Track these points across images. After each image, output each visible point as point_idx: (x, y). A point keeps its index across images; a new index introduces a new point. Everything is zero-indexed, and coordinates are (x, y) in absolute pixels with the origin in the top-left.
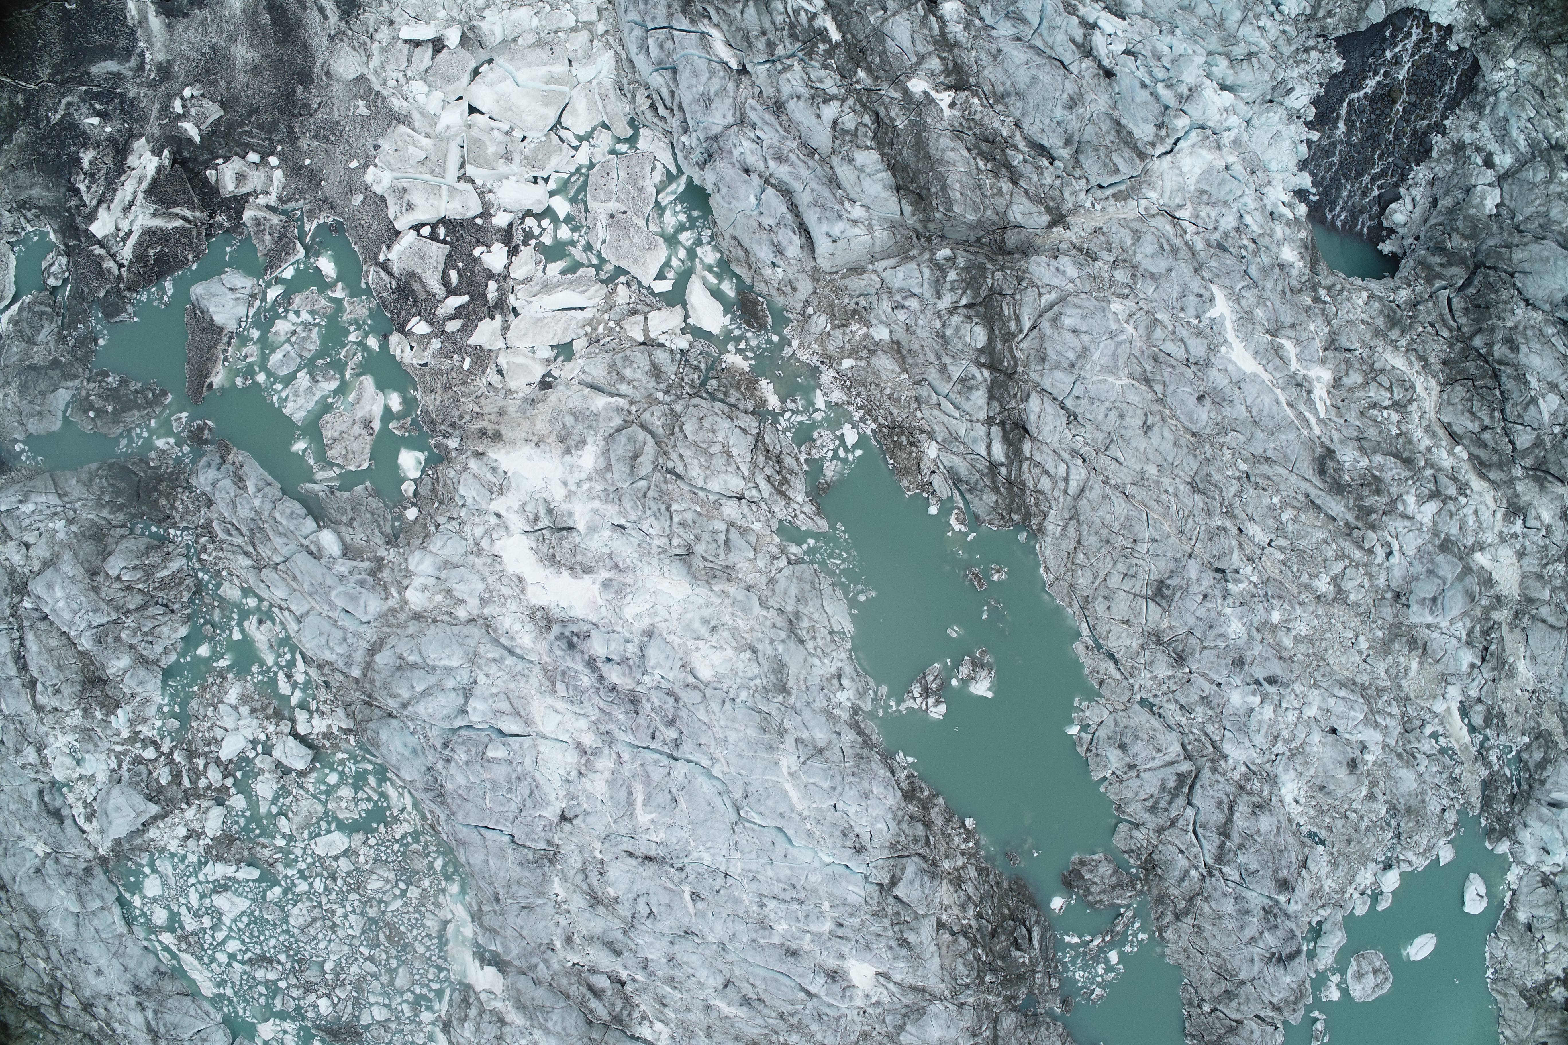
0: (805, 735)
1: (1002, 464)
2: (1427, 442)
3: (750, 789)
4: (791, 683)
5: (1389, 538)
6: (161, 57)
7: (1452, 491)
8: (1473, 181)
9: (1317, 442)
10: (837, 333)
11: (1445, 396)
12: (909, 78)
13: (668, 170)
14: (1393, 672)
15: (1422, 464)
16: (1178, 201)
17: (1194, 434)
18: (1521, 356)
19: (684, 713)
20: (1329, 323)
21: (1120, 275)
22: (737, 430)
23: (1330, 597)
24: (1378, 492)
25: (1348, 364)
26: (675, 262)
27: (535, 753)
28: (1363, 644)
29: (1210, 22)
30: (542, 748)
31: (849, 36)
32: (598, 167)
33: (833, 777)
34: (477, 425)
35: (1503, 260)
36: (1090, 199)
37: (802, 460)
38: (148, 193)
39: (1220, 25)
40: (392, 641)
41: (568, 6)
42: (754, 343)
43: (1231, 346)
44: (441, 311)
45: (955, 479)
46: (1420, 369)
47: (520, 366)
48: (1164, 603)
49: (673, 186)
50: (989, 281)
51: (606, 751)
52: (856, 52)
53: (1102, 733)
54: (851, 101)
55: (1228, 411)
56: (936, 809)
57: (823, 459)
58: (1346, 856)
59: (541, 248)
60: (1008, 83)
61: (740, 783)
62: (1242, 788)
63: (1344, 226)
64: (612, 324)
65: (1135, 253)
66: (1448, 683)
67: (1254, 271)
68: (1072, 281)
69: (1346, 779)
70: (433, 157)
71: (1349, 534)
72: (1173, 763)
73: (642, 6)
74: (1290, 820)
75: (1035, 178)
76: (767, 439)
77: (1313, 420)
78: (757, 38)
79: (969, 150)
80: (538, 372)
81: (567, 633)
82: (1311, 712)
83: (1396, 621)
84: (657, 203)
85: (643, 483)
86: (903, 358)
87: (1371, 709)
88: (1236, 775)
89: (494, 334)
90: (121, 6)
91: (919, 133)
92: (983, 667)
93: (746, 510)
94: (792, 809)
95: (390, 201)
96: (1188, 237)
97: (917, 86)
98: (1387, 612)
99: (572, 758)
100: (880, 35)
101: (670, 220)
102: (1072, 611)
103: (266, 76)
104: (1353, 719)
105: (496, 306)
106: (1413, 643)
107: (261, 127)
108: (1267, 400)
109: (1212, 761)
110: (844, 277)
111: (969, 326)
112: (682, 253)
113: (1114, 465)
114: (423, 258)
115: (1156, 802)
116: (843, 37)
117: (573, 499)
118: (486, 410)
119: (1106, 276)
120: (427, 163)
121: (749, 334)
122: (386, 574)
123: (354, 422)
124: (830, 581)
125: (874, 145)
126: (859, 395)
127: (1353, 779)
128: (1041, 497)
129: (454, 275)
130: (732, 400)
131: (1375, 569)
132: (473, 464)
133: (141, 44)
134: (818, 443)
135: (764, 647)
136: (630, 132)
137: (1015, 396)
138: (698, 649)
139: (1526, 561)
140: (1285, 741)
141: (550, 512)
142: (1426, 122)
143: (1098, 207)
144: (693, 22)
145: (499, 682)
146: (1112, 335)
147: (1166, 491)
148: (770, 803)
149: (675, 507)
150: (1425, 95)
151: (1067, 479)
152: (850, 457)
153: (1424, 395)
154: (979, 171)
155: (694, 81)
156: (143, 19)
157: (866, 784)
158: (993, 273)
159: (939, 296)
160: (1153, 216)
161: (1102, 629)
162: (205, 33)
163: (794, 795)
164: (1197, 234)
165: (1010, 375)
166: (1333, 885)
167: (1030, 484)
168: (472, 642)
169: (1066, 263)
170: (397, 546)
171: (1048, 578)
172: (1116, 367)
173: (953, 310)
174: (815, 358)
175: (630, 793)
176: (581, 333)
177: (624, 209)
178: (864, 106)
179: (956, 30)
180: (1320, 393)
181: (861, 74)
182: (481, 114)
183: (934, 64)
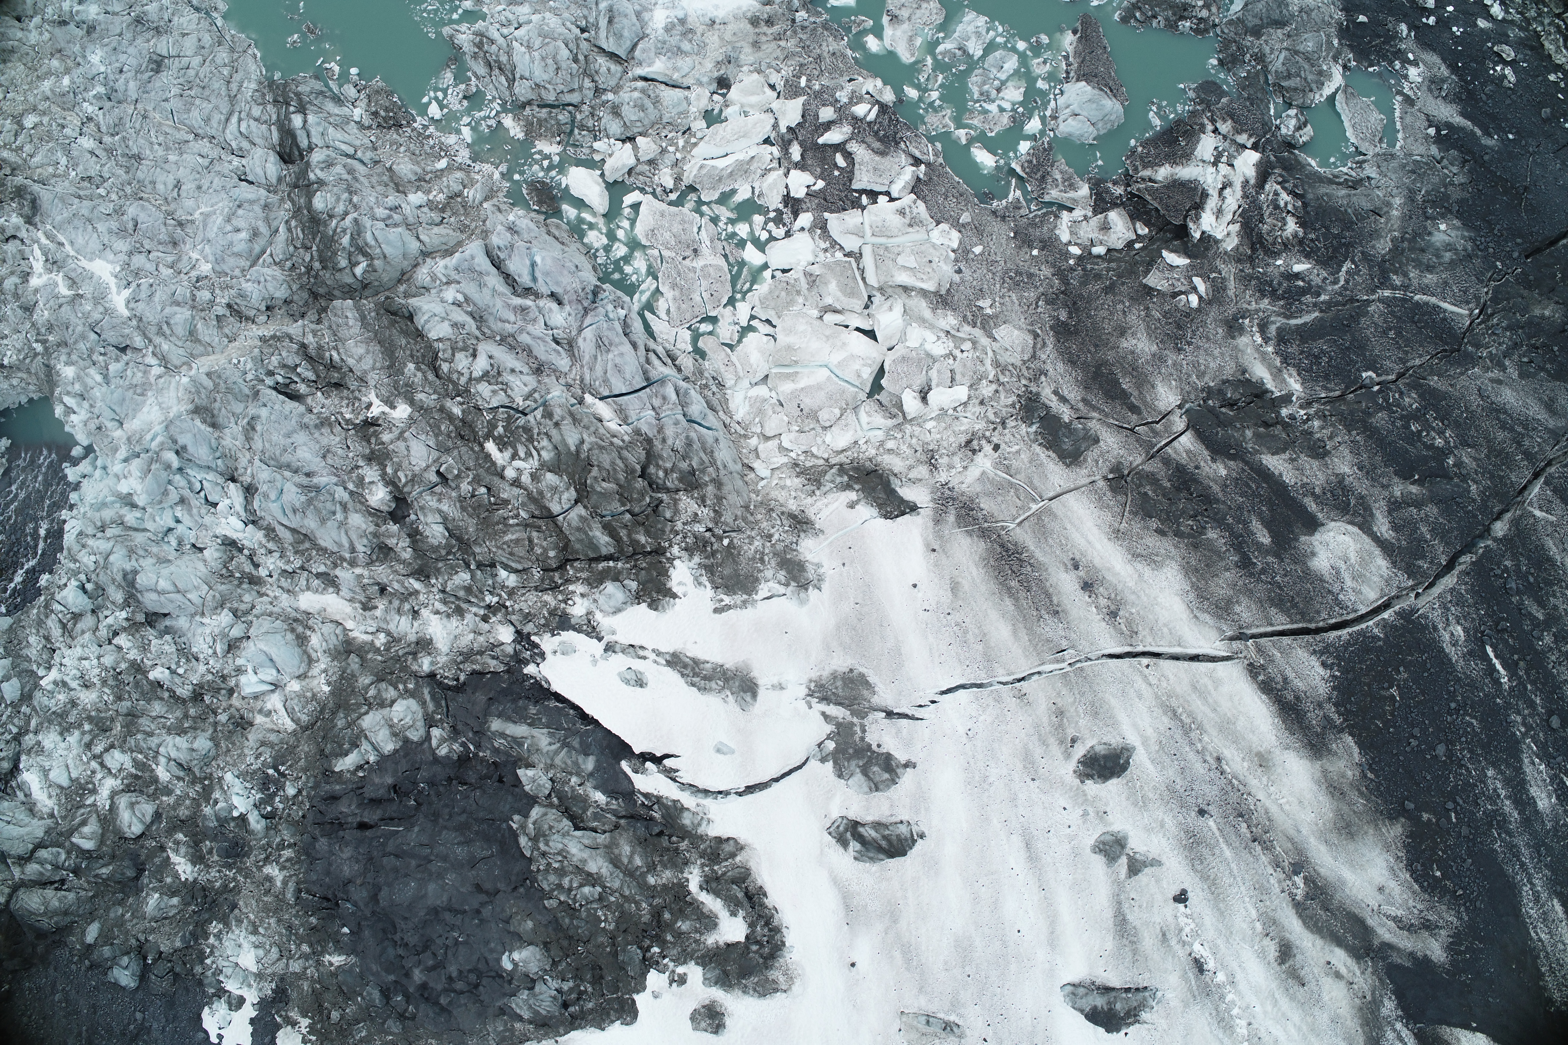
1: (294, 113)
6: (1243, 341)
9: (39, 225)
10: (457, 187)
12: (410, 417)
13: (654, 313)
16: (163, 381)
17: (139, 198)
21: (204, 295)
22: (527, 75)
25: (16, 296)
29: (141, 552)
31: (477, 449)
32: (725, 300)
34: (777, 29)
36: (241, 366)
37: (474, 79)
38: (1205, 195)
39: (131, 552)
41: (793, 455)
43: (112, 274)
44: (845, 127)
45: (338, 100)
47: (753, 94)
48: (155, 58)
49: (644, 298)
52: (465, 432)
54: (463, 380)
55: (114, 226)
57: (456, 86)
59: (763, 210)
60: (317, 435)
64: (671, 149)
65: (193, 317)
67: (93, 336)
68: (246, 280)
70: (890, 264)
73: (693, 435)
76: (503, 79)
77: (43, 240)
78: (563, 418)
79: (351, 371)
80: (734, 94)
86: (392, 180)
89: (784, 113)
90: (1310, 385)
91: (392, 364)
93: (511, 16)
95: (926, 217)
96: (151, 349)
97: (402, 411)
100: (441, 447)
101: (639, 263)
102: (230, 33)
103: (1108, 327)
105: (790, 142)
107: (1098, 277)
108: (80, 242)
110: (459, 244)
111: (329, 206)
112: (620, 234)
113: (206, 151)
114: (876, 170)
116: (481, 447)
118: (773, 45)
119: (217, 291)
120: (894, 257)
121: (541, 174)
123: (909, 19)
125: (436, 345)
126: (432, 147)
128: (260, 101)
129: (841, 163)
130: (544, 110)
133: (1270, 349)
136: (700, 344)
137: (290, 175)
144: (637, 432)
146: (209, 244)
147: (160, 145)
151: (240, 120)
152: (432, 94)
154: (336, 348)
155: (618, 360)
156: (1277, 374)
159: (356, 220)
160: (182, 363)
161: (204, 25)
162: (1196, 365)
164: (143, 356)
165: (294, 187)
167: (270, 107)
171: (253, 50)
172: (204, 221)
173: (343, 215)
174: (477, 169)
176: (699, 135)
177: (687, 262)
178: (450, 380)
179: (371, 473)
180: (38, 264)
181: (457, 411)
182: (858, 329)
183: (386, 437)
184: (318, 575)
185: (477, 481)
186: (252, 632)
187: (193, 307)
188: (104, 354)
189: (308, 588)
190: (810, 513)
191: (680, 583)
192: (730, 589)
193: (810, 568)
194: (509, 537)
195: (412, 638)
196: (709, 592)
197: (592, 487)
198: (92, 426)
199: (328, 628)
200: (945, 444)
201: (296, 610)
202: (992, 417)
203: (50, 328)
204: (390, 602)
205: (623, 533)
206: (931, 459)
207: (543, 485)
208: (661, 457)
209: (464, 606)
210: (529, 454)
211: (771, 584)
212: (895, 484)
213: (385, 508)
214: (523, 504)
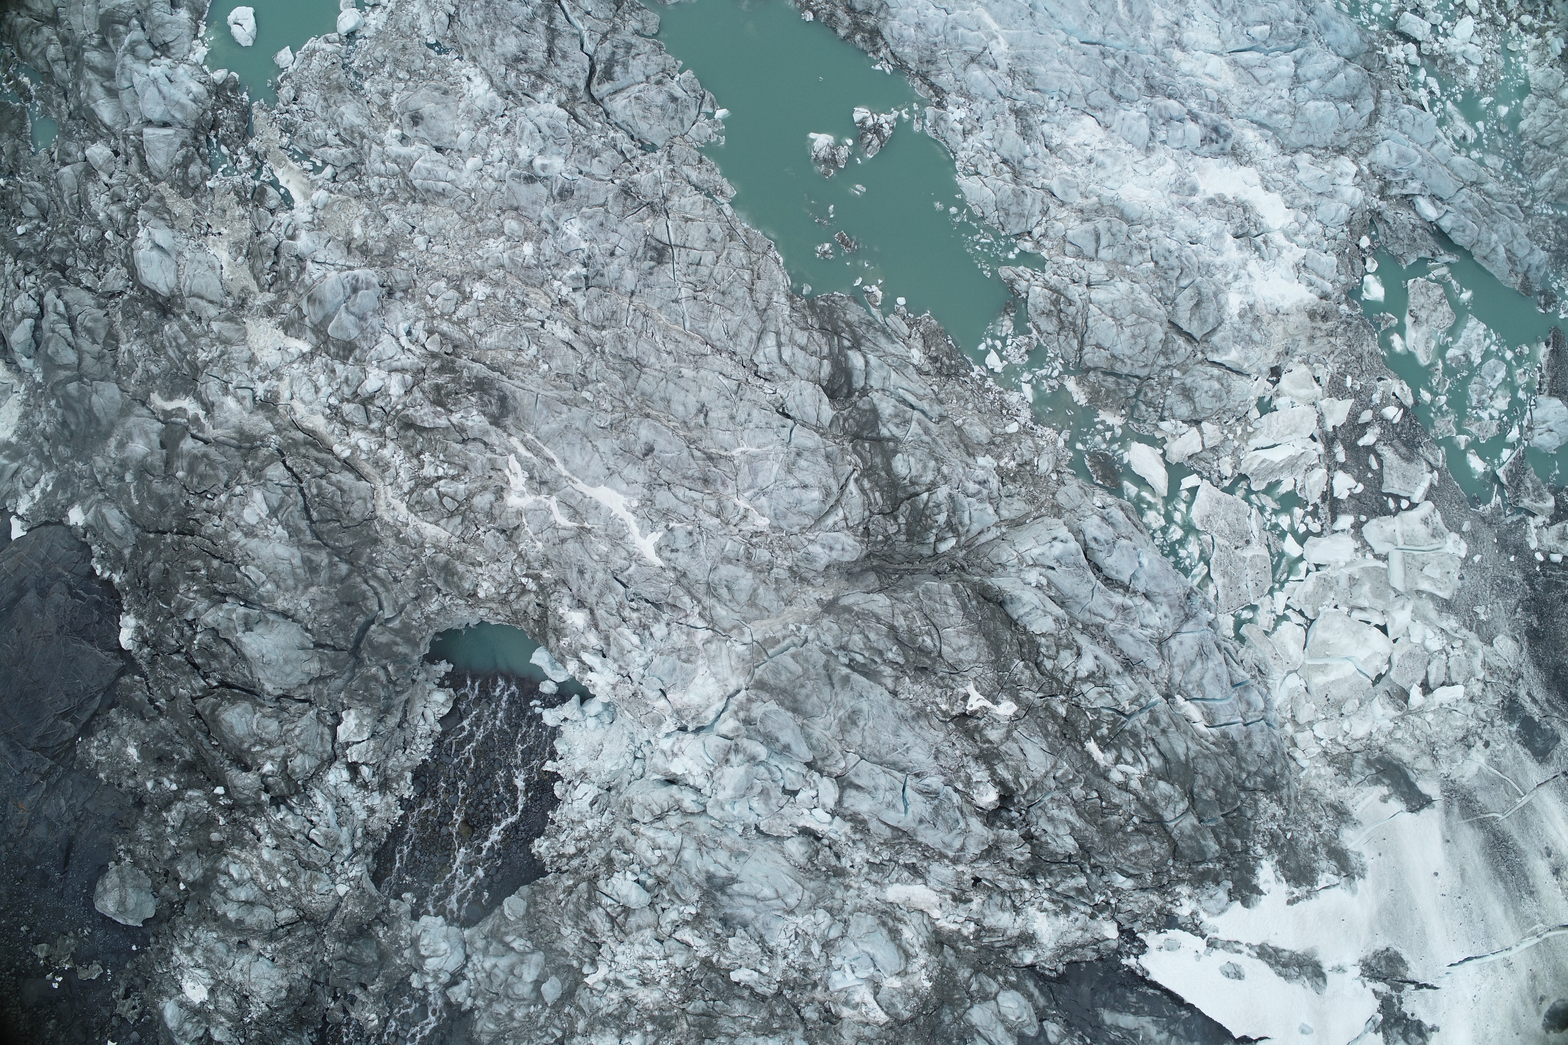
0: (990, 72)
1: (849, 348)
2: (386, 453)
3: (1030, 20)
4: (1012, 118)
5: (413, 348)
7: (347, 408)
8: (372, 743)
9: (512, 430)
10: (1028, 456)
11: (370, 506)
12: (1015, 715)
14: (379, 222)
15: (388, 429)
16: (713, 647)
17: (648, 416)
18: (298, 554)
19: (1105, 80)
20: (520, 555)
21: (763, 555)
22: (1106, 345)
23: (467, 280)
24: (438, 388)
25: (490, 516)
26: (1182, 507)
27: (1223, 36)
28: (420, 241)
29: (711, 844)
30: (1217, 42)
31: (1079, 748)
32: (1266, 591)
33: (956, 38)
34: (1330, 324)
35: (330, 659)
36: (801, 633)
37: (1034, 331)
40: (1363, 123)
41: (1324, 744)
42: (1098, 438)
43: (627, 509)
44: (1378, 430)
45: (888, 335)
46: (403, 529)
47: (1303, 387)
48: (654, 243)
50: (902, 520)
51: (1159, 46)
52: (1070, 733)
53: (693, 112)
54: (1068, 679)
55: (616, 444)
56: (846, 24)
57: (1015, 336)
58: (403, 36)
59: (1303, 504)
60: (918, 729)
61: (1040, 24)
62: (540, 77)
63: (495, 682)
64: (1231, 436)
65: (753, 581)
66: (312, 222)
67: (619, 587)
68: (811, 541)
69: (422, 104)
70: (1416, 571)
71: (455, 347)
72: (615, 92)
74: (474, 59)
75: (872, 636)
76: (1074, 344)
77: (522, 450)
78: (1169, 727)
79: (942, 655)
80: (1284, 384)
81: (1221, 141)
82: (473, 162)
83: (388, 269)
84: (1208, 564)
85: (1184, 282)
86: (961, 441)
87: (404, 176)
88: (548, 88)
89: (1330, 413)
91: (998, 659)
92: (825, 160)
93: (1082, 274)
94: (987, 6)
95: (1441, 525)
96: (698, 610)
97: (1006, 708)
98: (400, 275)
99: (1189, 35)
100: (1053, 751)
102: (742, 226)
104: (425, 161)
105: (1333, 440)
106: (365, 251)
108: (578, 460)
109: (575, 99)
110: (1027, 515)
111: (913, 472)
112: (1177, 517)
113: (728, 370)
114: (1404, 476)
115: (627, 53)
116: (1083, 747)
117: (1240, 262)
118: (1324, 340)
119: (778, 553)
120: (1419, 565)
121: (1104, 446)
122: (1376, 184)
124: (987, 222)
125: (1038, 640)
126: (992, 403)
127: (412, 105)
128: (802, 324)
129: (1374, 465)
130: (1111, 379)
131: (423, 315)
132: (1329, 287)
134: (1023, 350)
135: (1042, 151)
136: (1243, 631)
137: (845, 420)
138: (1101, 141)
139: (246, 354)
140: (496, 131)
141: (1258, 249)
142: (424, 808)
143: (792, 627)
144: (1225, 735)
145: (1269, 93)
146: (763, 492)
147: (669, 353)
148: (1009, 10)
149: (1152, 264)
150: (430, 836)
151: (779, 345)
152: (989, 341)
153: (396, 502)
154: (929, 633)
155: (1219, 670)
157: (922, 37)
158: (899, 531)
159: (950, 496)
160: (734, 627)
161: (711, 211)
163: (987, 19)
164: (686, 616)
165: (856, 437)
166: (410, 8)
167: (816, 335)
168: (1299, 127)
169: (823, 557)
170: (1371, 211)
171: (773, 253)
172: (749, 463)
173: (931, 487)
174: (1039, 432)
175: (1130, 11)
176: (1256, 425)
177: (1238, 551)
178: (1054, 678)
179: (979, 774)
180: (518, 480)
181: (1062, 711)
182: (1377, 626)
183: (994, 735)
184: (906, 866)
185: (1088, 785)
186: (852, 930)
187: (749, 567)
188: (637, 610)
189: (897, 880)
190: (1349, 804)
191: (1266, 882)
192: (1298, 885)
193: (1352, 857)
194: (1133, 848)
195: (1014, 932)
196: (1284, 887)
197: (1199, 795)
198: (626, 691)
199: (916, 918)
200: (1443, 736)
201: (885, 902)
202: (1484, 716)
203: (546, 563)
204: (990, 897)
205: (1223, 838)
206: (1432, 751)
207: (1155, 793)
208: (1245, 761)
209: (1070, 903)
210: (1137, 760)
211: (1327, 875)
212: (1412, 776)
213: (991, 808)
214: (1136, 811)
